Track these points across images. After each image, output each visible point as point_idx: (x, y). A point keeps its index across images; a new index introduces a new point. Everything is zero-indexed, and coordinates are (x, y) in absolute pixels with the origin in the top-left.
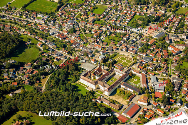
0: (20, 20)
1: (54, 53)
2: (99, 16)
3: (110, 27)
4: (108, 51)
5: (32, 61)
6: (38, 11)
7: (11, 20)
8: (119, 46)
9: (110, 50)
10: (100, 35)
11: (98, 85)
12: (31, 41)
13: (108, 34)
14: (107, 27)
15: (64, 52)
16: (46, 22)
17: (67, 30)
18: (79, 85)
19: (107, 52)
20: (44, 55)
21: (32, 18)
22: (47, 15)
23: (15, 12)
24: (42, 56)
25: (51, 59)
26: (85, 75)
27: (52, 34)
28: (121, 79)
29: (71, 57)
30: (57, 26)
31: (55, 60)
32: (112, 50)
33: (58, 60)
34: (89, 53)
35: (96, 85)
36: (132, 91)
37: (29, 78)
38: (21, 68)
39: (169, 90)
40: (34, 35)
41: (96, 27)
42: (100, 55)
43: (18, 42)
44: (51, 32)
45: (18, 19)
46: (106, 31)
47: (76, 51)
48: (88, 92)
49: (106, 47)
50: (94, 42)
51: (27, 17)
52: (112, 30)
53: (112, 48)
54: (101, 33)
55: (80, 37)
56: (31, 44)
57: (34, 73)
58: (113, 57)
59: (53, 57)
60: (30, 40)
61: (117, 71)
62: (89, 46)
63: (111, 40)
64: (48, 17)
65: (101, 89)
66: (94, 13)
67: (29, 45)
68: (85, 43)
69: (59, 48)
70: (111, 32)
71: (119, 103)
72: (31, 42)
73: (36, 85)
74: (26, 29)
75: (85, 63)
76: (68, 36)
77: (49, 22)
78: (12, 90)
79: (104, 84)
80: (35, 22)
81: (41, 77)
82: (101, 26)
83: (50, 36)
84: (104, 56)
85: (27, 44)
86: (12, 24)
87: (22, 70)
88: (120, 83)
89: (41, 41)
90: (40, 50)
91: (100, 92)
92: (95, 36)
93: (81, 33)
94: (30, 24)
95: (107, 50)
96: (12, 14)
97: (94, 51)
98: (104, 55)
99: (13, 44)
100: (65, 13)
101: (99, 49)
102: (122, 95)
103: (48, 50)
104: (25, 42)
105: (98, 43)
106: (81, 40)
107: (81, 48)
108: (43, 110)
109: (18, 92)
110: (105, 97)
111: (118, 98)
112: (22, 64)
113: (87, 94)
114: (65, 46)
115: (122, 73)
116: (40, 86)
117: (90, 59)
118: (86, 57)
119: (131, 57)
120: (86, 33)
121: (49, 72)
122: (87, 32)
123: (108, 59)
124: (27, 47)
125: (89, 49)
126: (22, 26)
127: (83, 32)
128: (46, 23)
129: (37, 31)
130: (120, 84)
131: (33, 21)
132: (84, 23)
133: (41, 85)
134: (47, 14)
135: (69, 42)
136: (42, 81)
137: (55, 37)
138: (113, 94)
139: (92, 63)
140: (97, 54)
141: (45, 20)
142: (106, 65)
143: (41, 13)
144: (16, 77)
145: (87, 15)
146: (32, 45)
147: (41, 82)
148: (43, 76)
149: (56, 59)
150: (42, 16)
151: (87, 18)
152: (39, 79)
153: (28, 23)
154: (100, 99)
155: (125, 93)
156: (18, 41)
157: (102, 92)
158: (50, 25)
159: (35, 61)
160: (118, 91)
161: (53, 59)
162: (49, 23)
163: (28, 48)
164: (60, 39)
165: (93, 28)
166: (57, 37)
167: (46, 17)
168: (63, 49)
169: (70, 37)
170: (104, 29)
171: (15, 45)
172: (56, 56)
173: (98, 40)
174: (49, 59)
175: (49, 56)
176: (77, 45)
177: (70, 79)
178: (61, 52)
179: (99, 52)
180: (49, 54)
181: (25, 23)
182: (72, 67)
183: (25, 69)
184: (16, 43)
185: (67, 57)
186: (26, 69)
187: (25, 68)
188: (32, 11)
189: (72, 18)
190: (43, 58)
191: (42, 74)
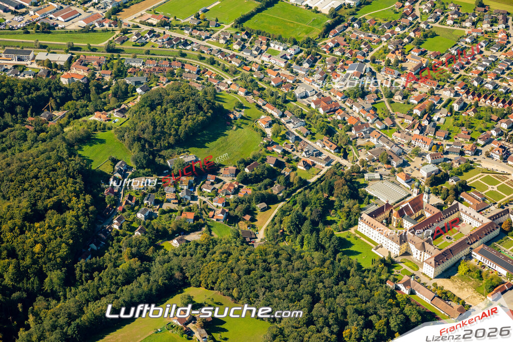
0: (224, 55)
1: (299, 147)
2: (438, 56)
3: (463, 91)
4: (450, 156)
5: (240, 163)
6: (273, 35)
7: (203, 52)
8: (481, 142)
9: (454, 153)
10: (433, 110)
11: (408, 245)
12: (243, 110)
13: (456, 107)
14: (457, 88)
15: (327, 148)
16: (290, 65)
17: (342, 90)
18: (356, 238)
19: (445, 156)
20: (273, 151)
21: (256, 50)
22: (296, 47)
23: (214, 32)
24: (268, 152)
25: (289, 161)
26: (374, 215)
27: (302, 98)
28: (477, 235)
29: (343, 162)
30: (317, 76)
31: (299, 167)
32: (462, 153)
33: (307, 166)
34: (395, 157)
35: (401, 243)
36: (504, 272)
37: (227, 204)
38: (209, 176)
40: (254, 95)
41: (424, 88)
42: (423, 165)
43: (210, 111)
44: (298, 92)
45: (220, 51)
46: (450, 100)
47: (359, 148)
48: (377, 259)
49: (445, 142)
50: (412, 127)
51: (243, 48)
52: (469, 100)
53: (463, 147)
54: (435, 105)
55: (375, 109)
56: (242, 118)
57: (241, 195)
58: (461, 174)
59: (295, 158)
60: (241, 106)
61: (468, 213)
62: (396, 137)
63: (462, 125)
64: (298, 50)
65: (414, 256)
66: (423, 47)
67: (239, 121)
68: (386, 128)
69: (314, 134)
70: (465, 104)
71: (461, 302)
72: (243, 114)
73: (243, 226)
74: (237, 80)
75: (379, 183)
76: (343, 106)
77: (297, 63)
78: (180, 231)
79: (423, 244)
80: (263, 62)
81: (258, 206)
82: (439, 86)
83: (295, 101)
84: (436, 168)
85: (232, 116)
86: (204, 64)
87: (212, 184)
88: (472, 246)
89: (270, 111)
90: (264, 135)
91: (410, 264)
92: (417, 112)
93: (378, 99)
94: (249, 67)
95: (447, 153)
96: (207, 38)
97: (409, 150)
98: (437, 164)
99: (198, 113)
100: (345, 43)
101: (425, 149)
102: (474, 281)
103: (284, 138)
104: (228, 112)
105: (422, 130)
106: (378, 118)
107: (374, 141)
108: (251, 292)
109: (194, 237)
110: (424, 280)
111: (461, 288)
112: (214, 169)
113: (375, 265)
114: (330, 132)
115: (480, 220)
116: (252, 230)
117: (394, 172)
118: (386, 166)
120: (393, 102)
121: (281, 195)
122: (397, 98)
123: (446, 177)
124: (231, 125)
125: (397, 145)
126: (227, 71)
127: (384, 99)
128: (289, 67)
129: (264, 86)
130: (471, 249)
131: (256, 60)
132: (392, 73)
133: (254, 227)
134: (295, 43)
135: (344, 121)
136: (257, 217)
137: (309, 106)
138: (447, 274)
139: (399, 185)
140: (417, 161)
141: (289, 57)
142: (437, 194)
143: (281, 39)
144: (194, 198)
145: (403, 54)
146: (245, 121)
147: (256, 220)
148: (264, 205)
149: (301, 163)
150: (282, 48)
151: (402, 62)
152: (250, 211)
153: (244, 62)
154: (406, 284)
155: (481, 276)
156: (212, 107)
157: (417, 266)
158: (300, 72)
159: (246, 163)
160: (462, 269)
161: (295, 164)
162: (298, 66)
163: (235, 128)
164: (321, 111)
165: (415, 90)
166: (313, 106)
167: (291, 51)
168: (326, 138)
169: (348, 109)
170: (446, 94)
171: (201, 118)
172: (302, 156)
173: (425, 123)
174: (284, 160)
175: (285, 152)
176: (365, 133)
177: (333, 219)
178: (318, 145)
179: (421, 155)
180: (287, 149)
181: (235, 63)
182: (341, 189)
183: (218, 181)
184: (204, 112)
185: (332, 161)
186: (221, 181)
187: (220, 177)
188: (259, 33)
189: (360, 58)
190: (268, 156)
191: (261, 199)
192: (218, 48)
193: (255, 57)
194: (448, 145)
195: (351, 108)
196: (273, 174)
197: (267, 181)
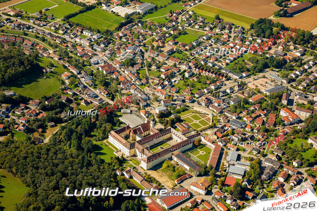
0: (52, 36)
1: (85, 92)
2: (184, 46)
3: (194, 66)
4: (176, 103)
5: (43, 98)
6: (86, 27)
7: (39, 34)
8: (197, 96)
9: (179, 101)
10: (173, 75)
11: (135, 151)
12: (54, 68)
13: (187, 75)
14: (190, 64)
15: (102, 94)
16: (92, 45)
17: (121, 61)
19: (173, 102)
20: (67, 93)
21: (73, 34)
22: (98, 34)
23: (49, 22)
24: (64, 93)
25: (76, 99)
26: (118, 132)
27: (95, 64)
28: (178, 146)
29: (111, 102)
30: (107, 52)
31: (82, 103)
32: (184, 101)
33: (87, 103)
34: (142, 101)
36: (188, 168)
37: (28, 121)
38: (21, 105)
40: (64, 60)
41: (170, 63)
42: (158, 106)
43: (29, 66)
44: (92, 61)
45: (50, 34)
46: (185, 71)
47: (123, 95)
48: (114, 157)
49: (175, 95)
50: (158, 84)
51: (65, 33)
52: (196, 72)
53: (185, 97)
54: (175, 73)
55: (138, 73)
56: (52, 72)
58: (179, 112)
59: (80, 98)
60: (52, 65)
61: (176, 134)
62: (147, 90)
63: (188, 85)
64: (99, 37)
65: (138, 157)
66: (177, 40)
67: (48, 74)
68: (142, 84)
69: (97, 85)
70: (193, 74)
71: (158, 183)
72: (52, 70)
73: (36, 135)
74: (57, 51)
75: (129, 115)
76: (120, 70)
77: (97, 44)
79: (143, 149)
80: (76, 42)
81: (49, 124)
82: (180, 62)
83: (90, 65)
84: (165, 108)
85: (44, 71)
86: (37, 41)
87: (23, 109)
88: (173, 152)
89: (71, 70)
90: (63, 83)
91: (135, 162)
92: (163, 76)
93: (142, 67)
94: (66, 44)
95: (175, 101)
96: (44, 25)
97: (152, 98)
98: (167, 106)
99: (20, 67)
100: (130, 34)
101: (162, 97)
102: (169, 173)
103: (76, 86)
104: (43, 68)
105: (164, 87)
106: (139, 78)
107: (132, 91)
108: (23, 169)
109: (1, 139)
110: (140, 170)
111: (161, 176)
112: (25, 100)
113: (112, 160)
114: (106, 85)
115: (182, 138)
116: (42, 138)
117: (140, 109)
118: (136, 106)
119: (210, 116)
120: (151, 70)
121: (66, 118)
122: (154, 67)
124: (43, 76)
125: (146, 95)
126: (51, 46)
127: (146, 68)
128: (91, 46)
129: (73, 56)
130: (172, 154)
131: (72, 40)
132: (153, 53)
133: (43, 136)
134: (99, 32)
135: (117, 79)
136: (47, 131)
137: (98, 69)
138: (155, 168)
139: (141, 117)
140: (156, 104)
141: (93, 40)
142: (162, 123)
143: (90, 29)
144: (8, 117)
145: (163, 43)
146: (53, 74)
147: (46, 132)
148: (53, 123)
149: (83, 101)
150: (90, 35)
151: (162, 47)
152: (43, 127)
153: (64, 41)
154: (128, 172)
155: (174, 170)
156: (31, 63)
158: (97, 49)
159: (47, 99)
160: (165, 165)
161: (79, 101)
162: (97, 46)
163: (45, 78)
164: (105, 72)
165: (166, 64)
166: (100, 69)
167: (95, 37)
168: (103, 88)
169: (122, 72)
170: (183, 67)
172: (86, 97)
173: (166, 83)
174: (73, 99)
175: (75, 94)
176: (128, 86)
177: (94, 134)
178: (97, 92)
179: (159, 101)
180: (76, 92)
181: (58, 41)
182: (103, 116)
185: (104, 101)
186: (29, 108)
187: (28, 106)
188: (78, 25)
189: (137, 43)
190: (62, 96)
191: (51, 120)
192: (49, 32)
193: (72, 39)
194: (176, 96)
195: (124, 72)
196: (63, 107)
197: (58, 110)
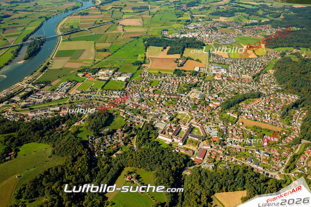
0: (102, 98)
1: (134, 119)
2: (156, 87)
3: (166, 95)
5: (121, 127)
6: (113, 89)
7: (96, 98)
8: (176, 107)
11: (173, 139)
13: (167, 99)
14: (164, 94)
15: (141, 117)
17: (137, 101)
18: (159, 140)
21: (110, 94)
23: (97, 92)
26: (162, 133)
27: (128, 105)
28: (187, 132)
29: (146, 120)
32: (173, 111)
33: (138, 123)
34: (158, 116)
35: (171, 139)
36: (197, 139)
37: (123, 140)
38: (114, 133)
39: (221, 135)
41: (156, 96)
42: (166, 116)
43: (108, 115)
44: (126, 104)
46: (164, 98)
47: (148, 115)
48: (167, 145)
50: (159, 107)
51: (106, 94)
52: (168, 97)
53: (173, 109)
54: (161, 100)
55: (148, 104)
56: (116, 114)
57: (125, 136)
58: (176, 116)
59: (134, 122)
60: (114, 111)
61: (182, 126)
62: (156, 110)
63: (170, 104)
64: (121, 92)
65: (176, 141)
66: (152, 85)
67: (116, 116)
68: (153, 108)
69: (136, 114)
71: (191, 150)
73: (129, 145)
75: (158, 123)
76: (139, 105)
77: (122, 96)
78: (115, 152)
80: (113, 97)
82: (160, 95)
84: (169, 116)
86: (98, 101)
88: (188, 135)
89: (122, 111)
90: (124, 118)
91: (175, 143)
92: (158, 103)
95: (170, 112)
96: (95, 94)
97: (161, 113)
100: (132, 88)
101: (164, 112)
102: (192, 144)
103: (129, 117)
104: (112, 114)
105: (162, 107)
106: (149, 106)
107: (151, 113)
109: (118, 152)
110: (180, 147)
111: (190, 146)
112: (115, 131)
114: (140, 113)
115: (186, 127)
116: (132, 146)
117: (160, 120)
118: (157, 119)
119: (187, 114)
121: (135, 133)
122: (152, 100)
123: (173, 118)
124: (114, 117)
125: (157, 112)
126: (105, 102)
127: (148, 101)
131: (111, 97)
132: (147, 94)
133: (132, 144)
134: (119, 90)
135: (141, 109)
136: (132, 141)
138: (184, 144)
139: (163, 123)
141: (120, 95)
142: (173, 123)
143: (115, 90)
144: (113, 141)
145: (148, 88)
148: (132, 138)
150: (117, 92)
151: (148, 90)
152: (129, 140)
153: (109, 99)
154: (178, 149)
155: (193, 142)
156: (108, 113)
157: (177, 143)
159: (123, 127)
160: (188, 141)
161: (135, 124)
164: (135, 107)
166: (132, 106)
167: (119, 93)
168: (139, 115)
169: (141, 105)
170: (163, 96)
171: (107, 118)
172: (136, 121)
173: (161, 105)
174: (132, 124)
175: (131, 121)
176: (148, 111)
177: (151, 137)
178: (138, 117)
179: (164, 114)
181: (106, 99)
182: (150, 128)
183: (117, 134)
185: (144, 120)
188: (109, 90)
189: (138, 91)
190: (127, 123)
191: (131, 136)
192: (100, 96)
194: (169, 109)
196: (131, 128)
197: (130, 131)
